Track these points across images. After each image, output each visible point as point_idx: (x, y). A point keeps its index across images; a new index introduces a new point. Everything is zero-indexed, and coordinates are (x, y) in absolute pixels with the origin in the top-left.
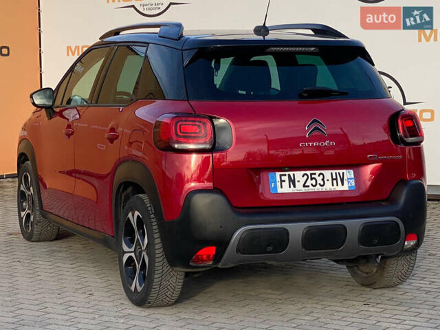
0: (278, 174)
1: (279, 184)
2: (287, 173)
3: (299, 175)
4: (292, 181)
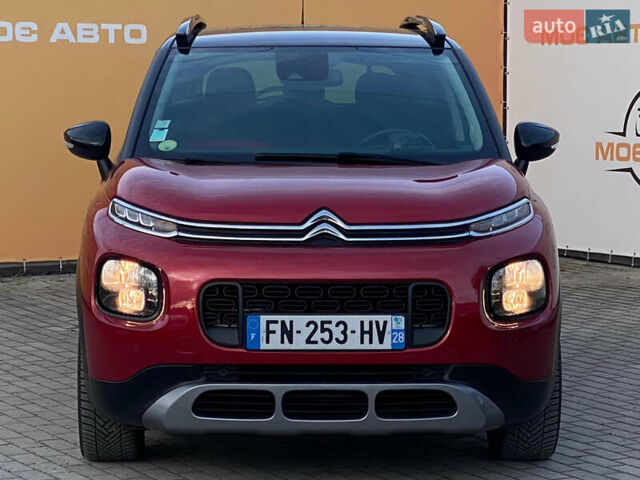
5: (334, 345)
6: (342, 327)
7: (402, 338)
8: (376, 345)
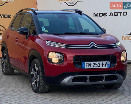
5: (98, 67)
6: (99, 64)
7: (109, 65)
8: (105, 67)
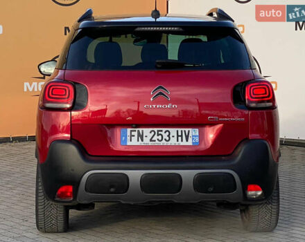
0: (129, 130)
1: (129, 138)
2: (137, 129)
3: (147, 131)
4: (141, 136)
